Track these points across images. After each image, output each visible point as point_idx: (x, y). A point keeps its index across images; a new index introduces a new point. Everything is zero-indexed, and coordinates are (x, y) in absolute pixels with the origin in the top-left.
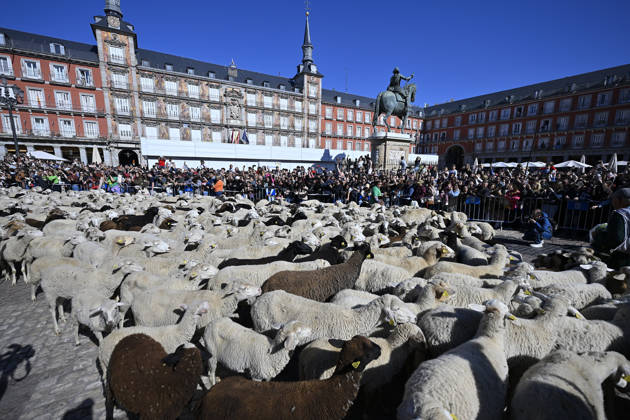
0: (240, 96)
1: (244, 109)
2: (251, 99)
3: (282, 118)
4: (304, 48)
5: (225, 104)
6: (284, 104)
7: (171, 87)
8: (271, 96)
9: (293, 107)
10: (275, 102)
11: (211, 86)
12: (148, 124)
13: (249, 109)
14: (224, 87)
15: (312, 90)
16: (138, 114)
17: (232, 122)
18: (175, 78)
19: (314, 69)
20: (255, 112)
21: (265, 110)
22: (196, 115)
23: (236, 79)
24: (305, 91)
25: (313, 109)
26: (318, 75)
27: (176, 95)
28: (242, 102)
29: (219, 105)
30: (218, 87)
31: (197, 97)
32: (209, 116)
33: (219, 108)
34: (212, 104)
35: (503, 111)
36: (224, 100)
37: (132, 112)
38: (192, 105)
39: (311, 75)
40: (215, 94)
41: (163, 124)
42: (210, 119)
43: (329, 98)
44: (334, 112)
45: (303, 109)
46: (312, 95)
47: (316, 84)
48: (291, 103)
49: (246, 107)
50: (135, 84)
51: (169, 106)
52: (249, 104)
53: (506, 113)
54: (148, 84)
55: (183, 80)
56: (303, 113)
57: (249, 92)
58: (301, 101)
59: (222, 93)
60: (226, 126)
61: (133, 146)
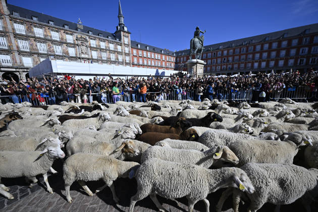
0: (86, 41)
1: (89, 49)
2: (93, 43)
3: (111, 54)
4: (119, 17)
5: (77, 45)
6: (112, 46)
7: (39, 32)
8: (104, 42)
9: (117, 49)
10: (107, 45)
11: (67, 34)
12: (24, 56)
13: (92, 48)
14: (75, 34)
15: (126, 40)
16: (15, 48)
17: (83, 56)
18: (41, 27)
19: (126, 29)
20: (96, 51)
21: (101, 50)
22: (58, 50)
23: (82, 31)
24: (122, 40)
25: (127, 50)
26: (128, 32)
27: (43, 37)
28: (88, 44)
29: (74, 45)
30: (71, 34)
31: (58, 40)
32: (68, 52)
33: (74, 47)
34: (69, 45)
36: (76, 42)
37: (9, 46)
38: (55, 44)
39: (124, 32)
40: (70, 39)
41: (36, 56)
42: (68, 54)
43: (134, 45)
44: (137, 52)
45: (122, 50)
46: (126, 43)
47: (128, 37)
48: (116, 46)
49: (91, 47)
50: (10, 27)
51: (38, 44)
52: (92, 46)
53: (209, 55)
54: (20, 28)
55: (47, 28)
56: (122, 52)
57: (91, 39)
58: (121, 45)
59: (75, 38)
60: (79, 58)
61: (14, 70)
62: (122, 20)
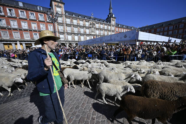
0: (94, 25)
1: (95, 29)
2: (97, 26)
3: (105, 32)
5: (90, 27)
6: (106, 27)
7: (75, 22)
8: (102, 24)
9: (108, 28)
10: (103, 26)
11: (86, 21)
12: (69, 35)
13: (97, 29)
14: (90, 21)
15: (113, 23)
16: (66, 31)
17: (92, 33)
18: (76, 19)
19: (114, 16)
20: (98, 30)
21: (101, 29)
22: (82, 31)
23: (93, 19)
24: (111, 23)
25: (113, 28)
26: (115, 18)
27: (76, 24)
28: (95, 26)
29: (89, 28)
30: (88, 22)
31: (82, 25)
32: (86, 31)
33: (89, 29)
34: (87, 28)
35: (170, 27)
36: (90, 26)
37: (64, 30)
38: (81, 28)
39: (113, 17)
40: (87, 24)
41: (73, 34)
42: (86, 33)
43: (117, 26)
44: (119, 29)
45: (111, 29)
46: (113, 24)
47: (114, 20)
48: (108, 27)
49: (96, 28)
50: (65, 21)
51: (74, 28)
52: (97, 27)
53: (171, 27)
54: (68, 21)
55: (78, 19)
57: (97, 23)
58: (110, 26)
59: (89, 24)
60: (91, 35)
62: (111, 11)
